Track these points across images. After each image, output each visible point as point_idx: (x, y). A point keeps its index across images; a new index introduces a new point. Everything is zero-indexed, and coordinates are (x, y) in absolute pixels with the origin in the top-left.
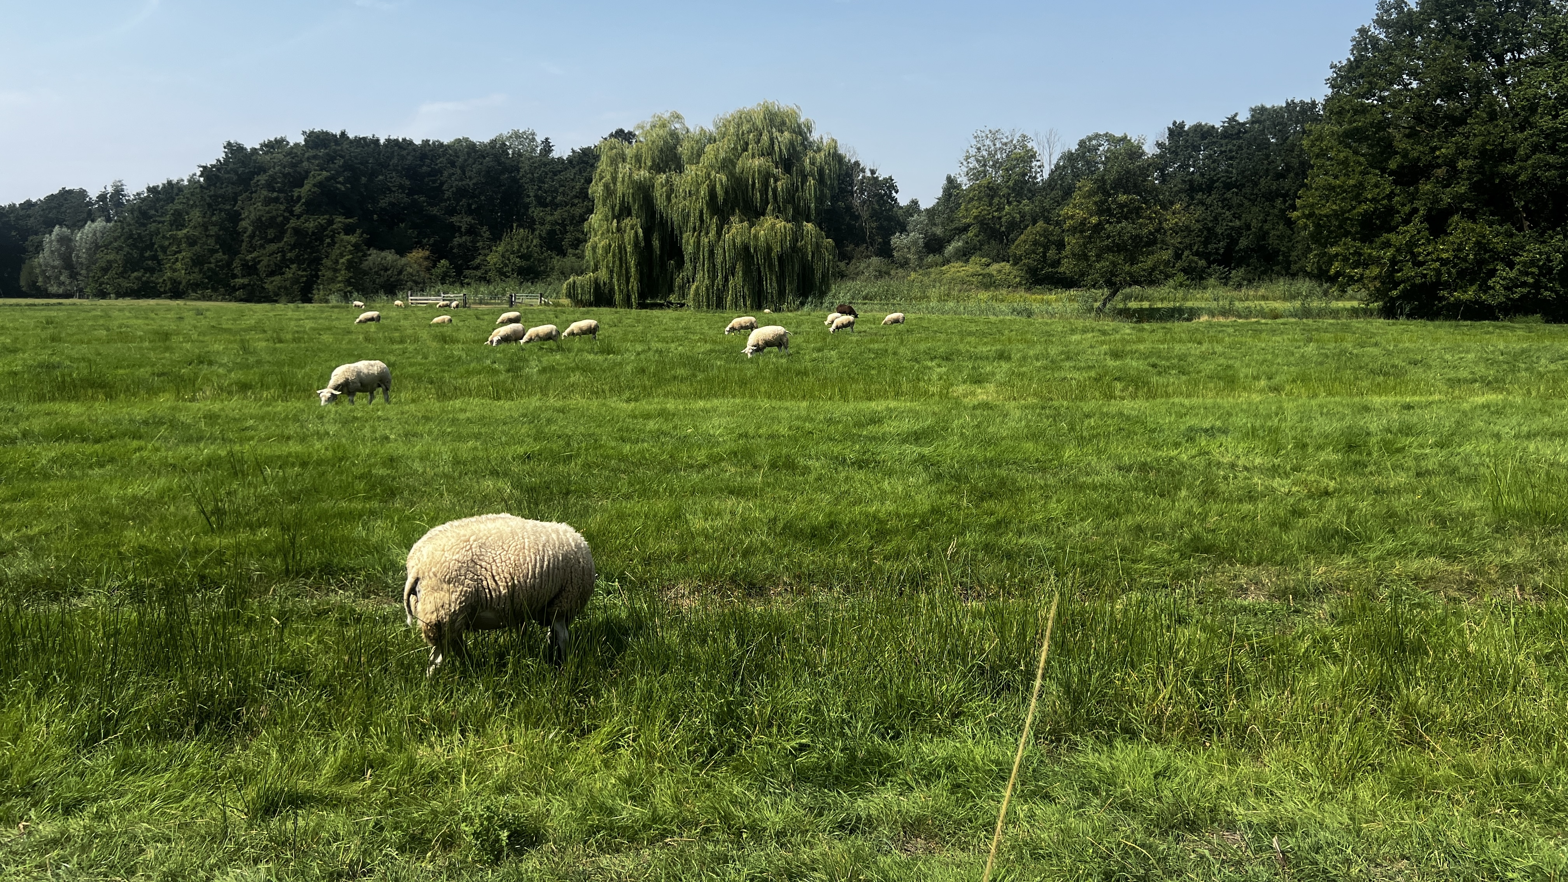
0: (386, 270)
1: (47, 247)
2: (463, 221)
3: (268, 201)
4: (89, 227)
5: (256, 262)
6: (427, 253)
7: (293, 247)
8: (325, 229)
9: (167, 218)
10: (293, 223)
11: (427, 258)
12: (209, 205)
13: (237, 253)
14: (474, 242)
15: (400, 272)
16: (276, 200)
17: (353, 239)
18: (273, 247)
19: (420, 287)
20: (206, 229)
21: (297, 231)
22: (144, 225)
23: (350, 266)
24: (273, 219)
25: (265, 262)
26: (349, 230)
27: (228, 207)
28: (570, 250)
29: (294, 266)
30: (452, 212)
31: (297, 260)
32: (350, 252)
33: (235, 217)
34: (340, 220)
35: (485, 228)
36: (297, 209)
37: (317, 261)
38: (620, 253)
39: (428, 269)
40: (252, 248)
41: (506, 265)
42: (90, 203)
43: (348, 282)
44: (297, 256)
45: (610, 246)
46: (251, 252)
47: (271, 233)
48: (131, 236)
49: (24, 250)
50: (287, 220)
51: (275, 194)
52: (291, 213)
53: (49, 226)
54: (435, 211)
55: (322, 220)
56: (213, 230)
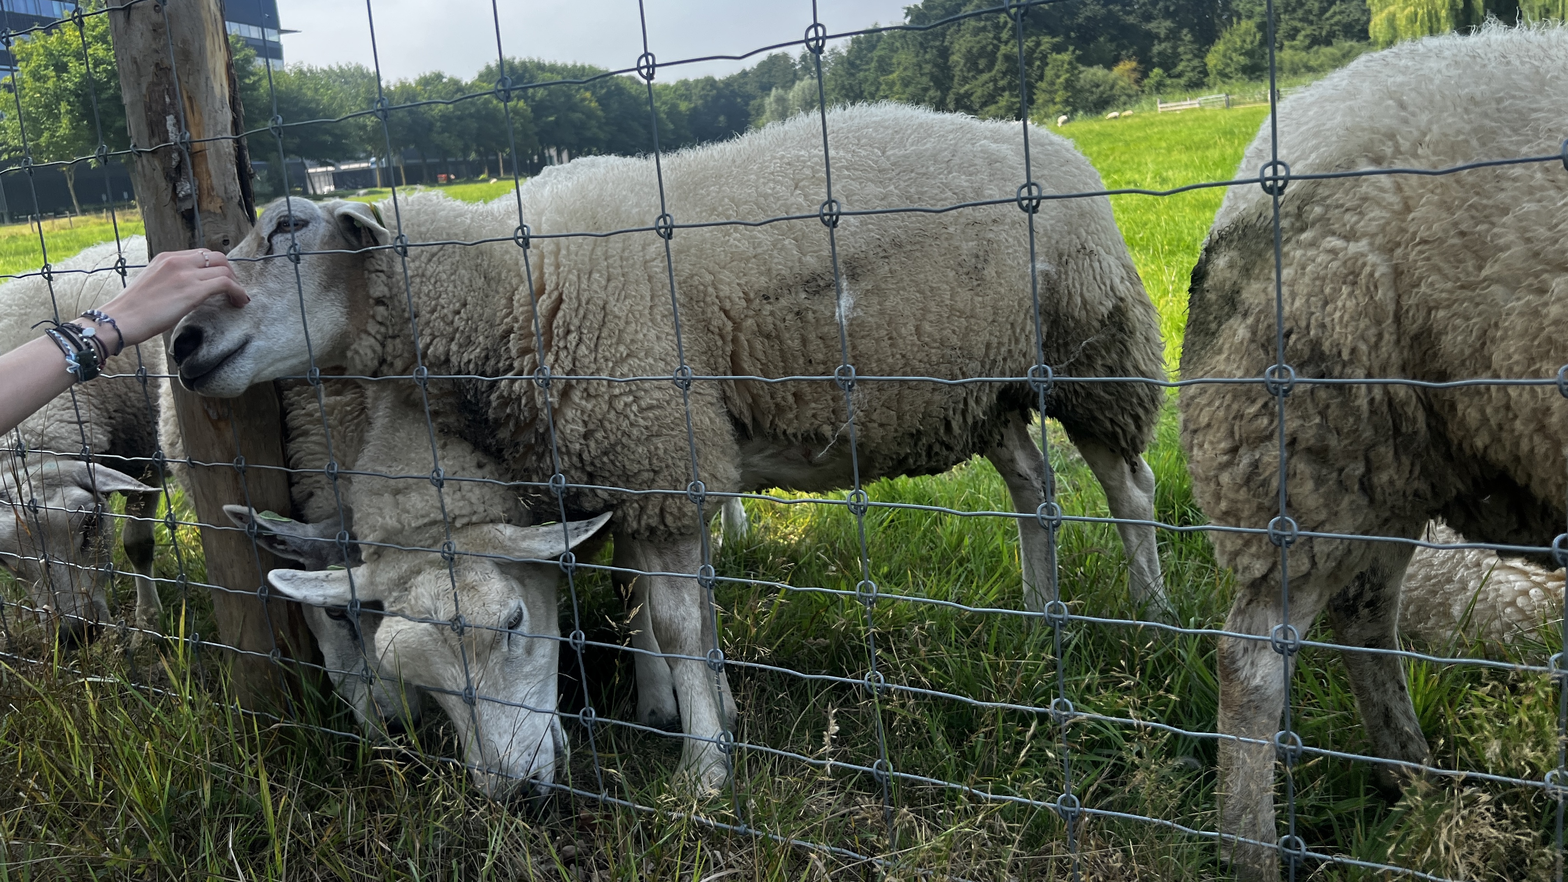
0: (1098, 86)
1: (767, 107)
2: (1161, 26)
3: (977, 32)
4: (798, 86)
5: (968, 95)
6: (1134, 64)
7: (1005, 74)
8: (1034, 51)
9: (873, 65)
10: (1003, 49)
11: (1135, 70)
12: (921, 44)
13: (949, 88)
14: (1174, 48)
15: (1112, 88)
16: (984, 29)
17: (1066, 57)
18: (986, 76)
19: (1131, 99)
20: (921, 68)
21: (1007, 58)
22: (853, 75)
23: (1069, 85)
24: (983, 48)
25: (979, 92)
26: (1058, 49)
27: (938, 43)
28: (1286, 43)
29: (1007, 94)
30: (1148, 18)
31: (1010, 87)
32: (1067, 71)
33: (944, 53)
34: (1047, 41)
35: (1185, 31)
36: (1005, 35)
37: (1031, 87)
38: (1430, 20)
39: (1138, 82)
40: (965, 80)
41: (1228, 65)
42: (794, 65)
43: (1066, 102)
44: (1010, 83)
45: (1416, 14)
46: (962, 86)
47: (982, 63)
48: (843, 87)
49: (748, 115)
50: (997, 48)
51: (982, 23)
52: (999, 39)
53: (766, 88)
54: (1131, 19)
55: (1030, 43)
56: (927, 68)
